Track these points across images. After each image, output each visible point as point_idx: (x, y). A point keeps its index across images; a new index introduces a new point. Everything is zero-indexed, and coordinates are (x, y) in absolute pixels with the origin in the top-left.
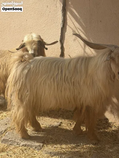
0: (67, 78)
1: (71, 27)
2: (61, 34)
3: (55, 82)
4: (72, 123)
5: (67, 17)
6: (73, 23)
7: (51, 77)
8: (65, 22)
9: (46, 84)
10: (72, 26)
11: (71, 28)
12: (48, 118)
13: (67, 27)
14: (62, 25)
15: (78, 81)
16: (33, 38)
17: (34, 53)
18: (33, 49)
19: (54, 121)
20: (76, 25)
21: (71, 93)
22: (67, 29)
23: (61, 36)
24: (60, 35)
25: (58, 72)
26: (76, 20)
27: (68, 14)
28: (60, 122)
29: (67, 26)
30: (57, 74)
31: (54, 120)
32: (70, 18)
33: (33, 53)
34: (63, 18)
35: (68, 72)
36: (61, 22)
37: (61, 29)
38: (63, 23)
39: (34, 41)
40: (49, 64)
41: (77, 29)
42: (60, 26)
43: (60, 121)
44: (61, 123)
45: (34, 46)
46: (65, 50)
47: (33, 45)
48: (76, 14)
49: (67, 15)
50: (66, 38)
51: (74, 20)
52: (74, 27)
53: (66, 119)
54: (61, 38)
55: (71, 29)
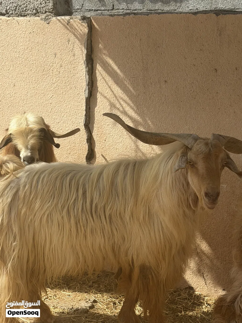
0: (96, 207)
1: (106, 95)
2: (86, 110)
3: (72, 218)
4: (117, 301)
5: (97, 75)
6: (110, 87)
7: (63, 207)
8: (94, 85)
9: (52, 221)
10: (109, 95)
11: (105, 97)
12: (67, 293)
13: (99, 95)
14: (87, 91)
15: (120, 214)
16: (29, 123)
17: (32, 154)
18: (29, 147)
19: (79, 298)
20: (115, 92)
21: (107, 240)
22: (98, 101)
23: (86, 115)
24: (84, 113)
25: (78, 195)
26: (115, 82)
27: (99, 70)
28: (92, 300)
29: (98, 93)
30: (75, 200)
31: (80, 296)
32: (103, 78)
33: (29, 154)
34: (87, 77)
35: (98, 194)
36: (85, 87)
37: (85, 101)
38: (89, 89)
39: (31, 131)
40: (57, 178)
41: (118, 100)
42: (84, 95)
43: (92, 297)
44: (95, 301)
45: (32, 142)
46: (97, 144)
47: (29, 138)
48: (116, 68)
49: (97, 71)
50: (96, 118)
51: (111, 82)
52: (113, 96)
53: (106, 291)
54: (86, 119)
55: (105, 100)
